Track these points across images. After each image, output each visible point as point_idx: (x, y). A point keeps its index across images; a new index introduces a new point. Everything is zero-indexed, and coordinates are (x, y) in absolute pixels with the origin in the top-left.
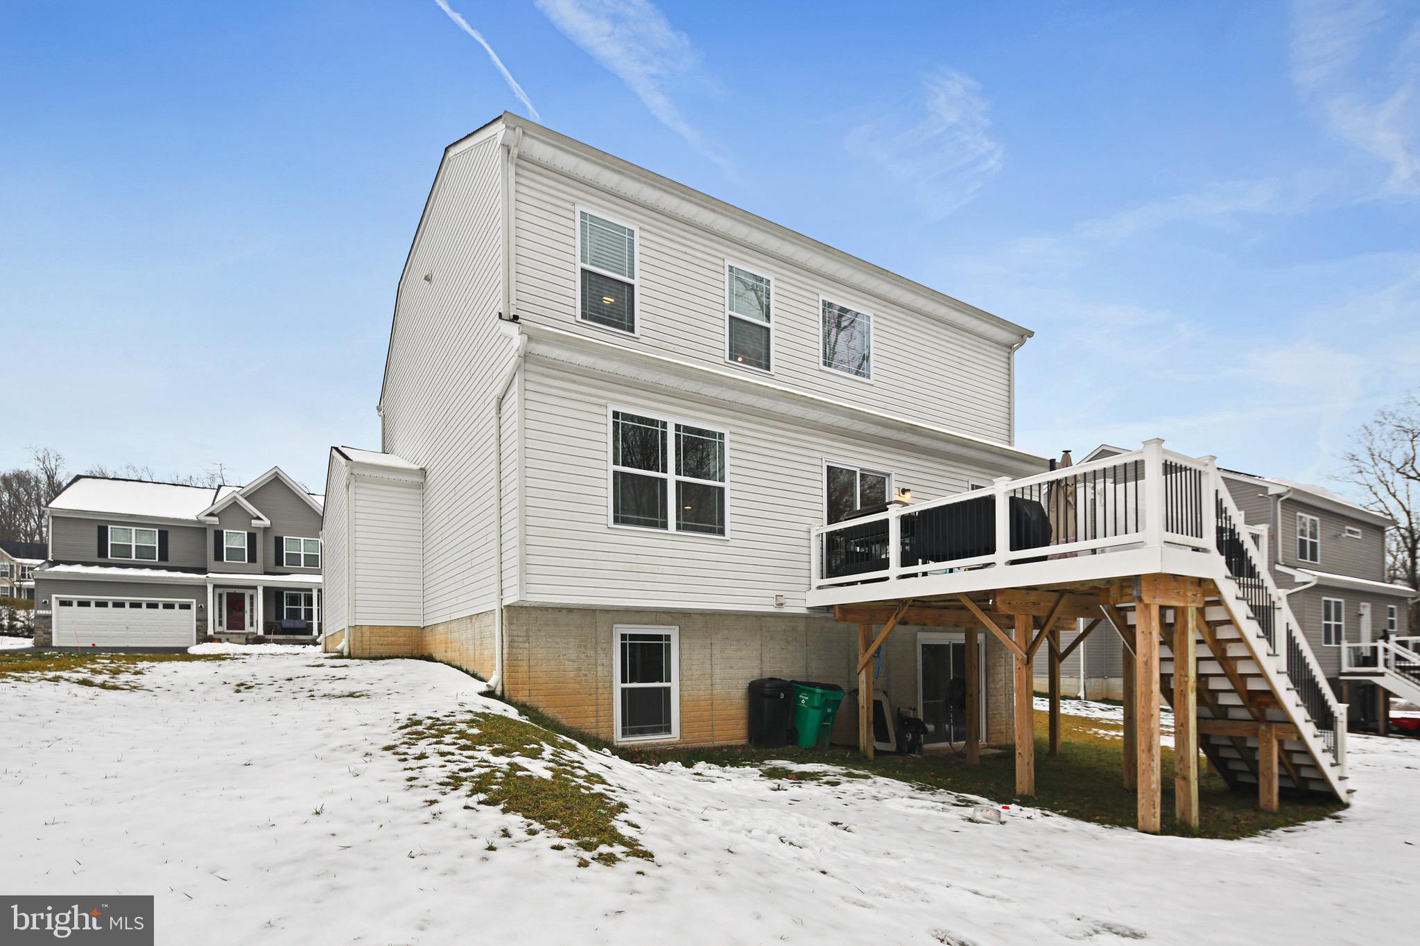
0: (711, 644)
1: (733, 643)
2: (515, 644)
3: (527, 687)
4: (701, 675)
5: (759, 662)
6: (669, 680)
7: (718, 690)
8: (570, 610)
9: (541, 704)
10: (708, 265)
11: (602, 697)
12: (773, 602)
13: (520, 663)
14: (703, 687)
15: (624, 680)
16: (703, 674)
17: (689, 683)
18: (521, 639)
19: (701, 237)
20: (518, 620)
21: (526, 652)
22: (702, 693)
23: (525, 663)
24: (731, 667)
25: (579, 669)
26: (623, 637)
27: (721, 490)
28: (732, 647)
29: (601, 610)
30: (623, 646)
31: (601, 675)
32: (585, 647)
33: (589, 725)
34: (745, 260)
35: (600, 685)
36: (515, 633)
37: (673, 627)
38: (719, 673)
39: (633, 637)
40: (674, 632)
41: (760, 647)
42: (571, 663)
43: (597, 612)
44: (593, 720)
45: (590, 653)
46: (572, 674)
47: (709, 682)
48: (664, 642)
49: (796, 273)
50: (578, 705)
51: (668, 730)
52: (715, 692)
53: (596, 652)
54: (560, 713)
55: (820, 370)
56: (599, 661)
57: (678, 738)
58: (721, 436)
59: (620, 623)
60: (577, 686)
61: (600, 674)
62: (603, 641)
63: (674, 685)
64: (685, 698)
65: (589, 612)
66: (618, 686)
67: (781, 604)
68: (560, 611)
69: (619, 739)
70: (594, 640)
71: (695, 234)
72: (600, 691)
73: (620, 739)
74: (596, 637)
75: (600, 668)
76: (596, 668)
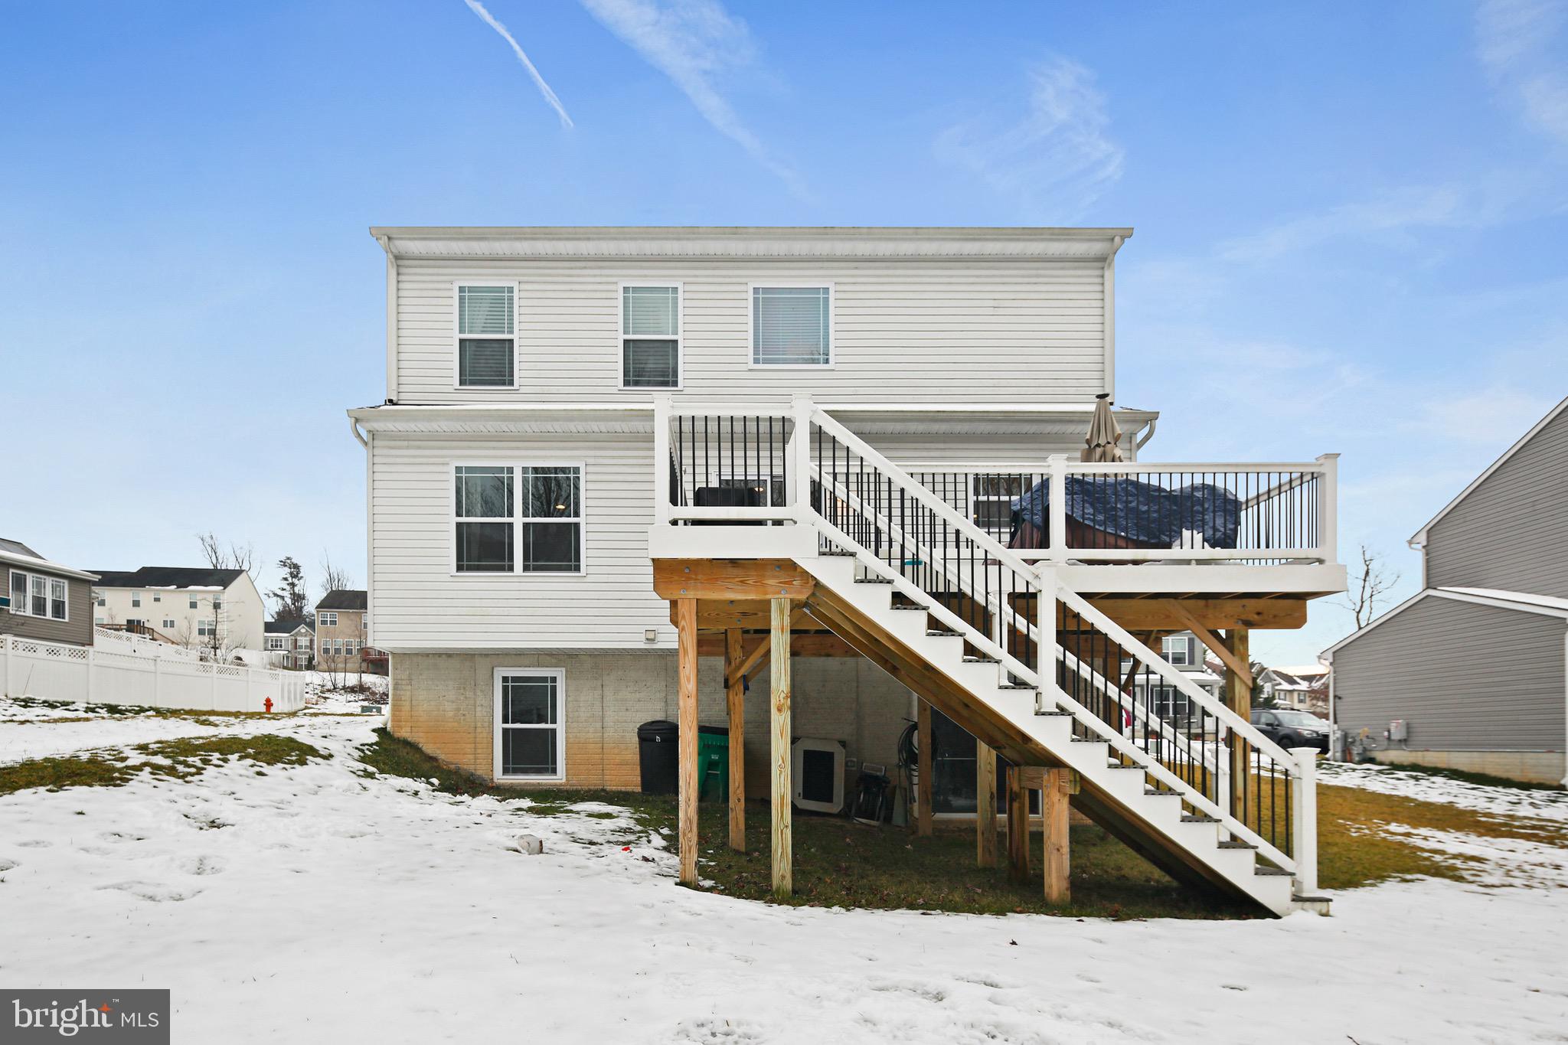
0: (602, 686)
1: (629, 684)
2: (400, 686)
3: (409, 724)
4: (590, 717)
5: (663, 704)
6: (554, 721)
7: (610, 733)
8: (448, 655)
9: (421, 740)
10: (598, 295)
11: (481, 736)
12: (643, 637)
13: (404, 703)
14: (591, 730)
15: (505, 720)
16: (593, 716)
17: (575, 724)
18: (404, 682)
19: (591, 268)
20: (401, 666)
21: (408, 693)
22: (591, 735)
23: (408, 703)
24: (627, 710)
25: (458, 710)
26: (505, 679)
27: (577, 525)
28: (629, 689)
29: (481, 655)
30: (505, 689)
31: (480, 715)
32: (464, 688)
33: (466, 761)
34: (646, 276)
35: (479, 724)
36: (399, 677)
37: (560, 669)
38: (611, 716)
39: (515, 679)
40: (559, 674)
41: (664, 689)
42: (450, 704)
43: (476, 656)
44: (472, 757)
45: (469, 694)
46: (451, 714)
47: (599, 725)
48: (549, 684)
49: (714, 269)
50: (457, 743)
51: (554, 771)
52: (606, 735)
53: (475, 694)
54: (438, 748)
55: (750, 370)
56: (478, 702)
57: (564, 780)
58: (577, 470)
59: (499, 666)
60: (456, 724)
61: (478, 714)
62: (482, 683)
63: (560, 727)
64: (571, 740)
65: (469, 656)
66: (499, 726)
67: (653, 640)
68: (439, 656)
69: (499, 776)
70: (473, 682)
71: (585, 268)
72: (479, 730)
73: (501, 776)
74: (475, 680)
75: (479, 709)
76: (475, 709)
